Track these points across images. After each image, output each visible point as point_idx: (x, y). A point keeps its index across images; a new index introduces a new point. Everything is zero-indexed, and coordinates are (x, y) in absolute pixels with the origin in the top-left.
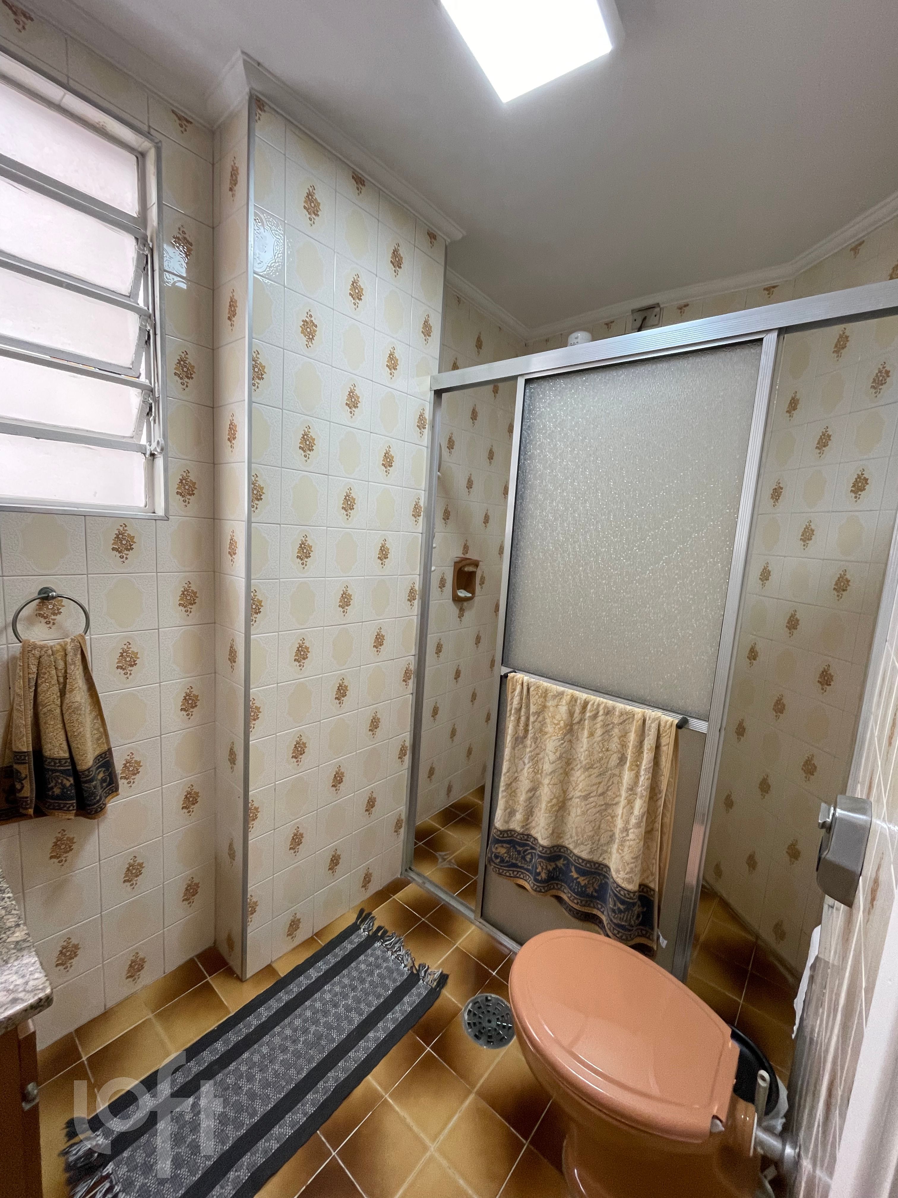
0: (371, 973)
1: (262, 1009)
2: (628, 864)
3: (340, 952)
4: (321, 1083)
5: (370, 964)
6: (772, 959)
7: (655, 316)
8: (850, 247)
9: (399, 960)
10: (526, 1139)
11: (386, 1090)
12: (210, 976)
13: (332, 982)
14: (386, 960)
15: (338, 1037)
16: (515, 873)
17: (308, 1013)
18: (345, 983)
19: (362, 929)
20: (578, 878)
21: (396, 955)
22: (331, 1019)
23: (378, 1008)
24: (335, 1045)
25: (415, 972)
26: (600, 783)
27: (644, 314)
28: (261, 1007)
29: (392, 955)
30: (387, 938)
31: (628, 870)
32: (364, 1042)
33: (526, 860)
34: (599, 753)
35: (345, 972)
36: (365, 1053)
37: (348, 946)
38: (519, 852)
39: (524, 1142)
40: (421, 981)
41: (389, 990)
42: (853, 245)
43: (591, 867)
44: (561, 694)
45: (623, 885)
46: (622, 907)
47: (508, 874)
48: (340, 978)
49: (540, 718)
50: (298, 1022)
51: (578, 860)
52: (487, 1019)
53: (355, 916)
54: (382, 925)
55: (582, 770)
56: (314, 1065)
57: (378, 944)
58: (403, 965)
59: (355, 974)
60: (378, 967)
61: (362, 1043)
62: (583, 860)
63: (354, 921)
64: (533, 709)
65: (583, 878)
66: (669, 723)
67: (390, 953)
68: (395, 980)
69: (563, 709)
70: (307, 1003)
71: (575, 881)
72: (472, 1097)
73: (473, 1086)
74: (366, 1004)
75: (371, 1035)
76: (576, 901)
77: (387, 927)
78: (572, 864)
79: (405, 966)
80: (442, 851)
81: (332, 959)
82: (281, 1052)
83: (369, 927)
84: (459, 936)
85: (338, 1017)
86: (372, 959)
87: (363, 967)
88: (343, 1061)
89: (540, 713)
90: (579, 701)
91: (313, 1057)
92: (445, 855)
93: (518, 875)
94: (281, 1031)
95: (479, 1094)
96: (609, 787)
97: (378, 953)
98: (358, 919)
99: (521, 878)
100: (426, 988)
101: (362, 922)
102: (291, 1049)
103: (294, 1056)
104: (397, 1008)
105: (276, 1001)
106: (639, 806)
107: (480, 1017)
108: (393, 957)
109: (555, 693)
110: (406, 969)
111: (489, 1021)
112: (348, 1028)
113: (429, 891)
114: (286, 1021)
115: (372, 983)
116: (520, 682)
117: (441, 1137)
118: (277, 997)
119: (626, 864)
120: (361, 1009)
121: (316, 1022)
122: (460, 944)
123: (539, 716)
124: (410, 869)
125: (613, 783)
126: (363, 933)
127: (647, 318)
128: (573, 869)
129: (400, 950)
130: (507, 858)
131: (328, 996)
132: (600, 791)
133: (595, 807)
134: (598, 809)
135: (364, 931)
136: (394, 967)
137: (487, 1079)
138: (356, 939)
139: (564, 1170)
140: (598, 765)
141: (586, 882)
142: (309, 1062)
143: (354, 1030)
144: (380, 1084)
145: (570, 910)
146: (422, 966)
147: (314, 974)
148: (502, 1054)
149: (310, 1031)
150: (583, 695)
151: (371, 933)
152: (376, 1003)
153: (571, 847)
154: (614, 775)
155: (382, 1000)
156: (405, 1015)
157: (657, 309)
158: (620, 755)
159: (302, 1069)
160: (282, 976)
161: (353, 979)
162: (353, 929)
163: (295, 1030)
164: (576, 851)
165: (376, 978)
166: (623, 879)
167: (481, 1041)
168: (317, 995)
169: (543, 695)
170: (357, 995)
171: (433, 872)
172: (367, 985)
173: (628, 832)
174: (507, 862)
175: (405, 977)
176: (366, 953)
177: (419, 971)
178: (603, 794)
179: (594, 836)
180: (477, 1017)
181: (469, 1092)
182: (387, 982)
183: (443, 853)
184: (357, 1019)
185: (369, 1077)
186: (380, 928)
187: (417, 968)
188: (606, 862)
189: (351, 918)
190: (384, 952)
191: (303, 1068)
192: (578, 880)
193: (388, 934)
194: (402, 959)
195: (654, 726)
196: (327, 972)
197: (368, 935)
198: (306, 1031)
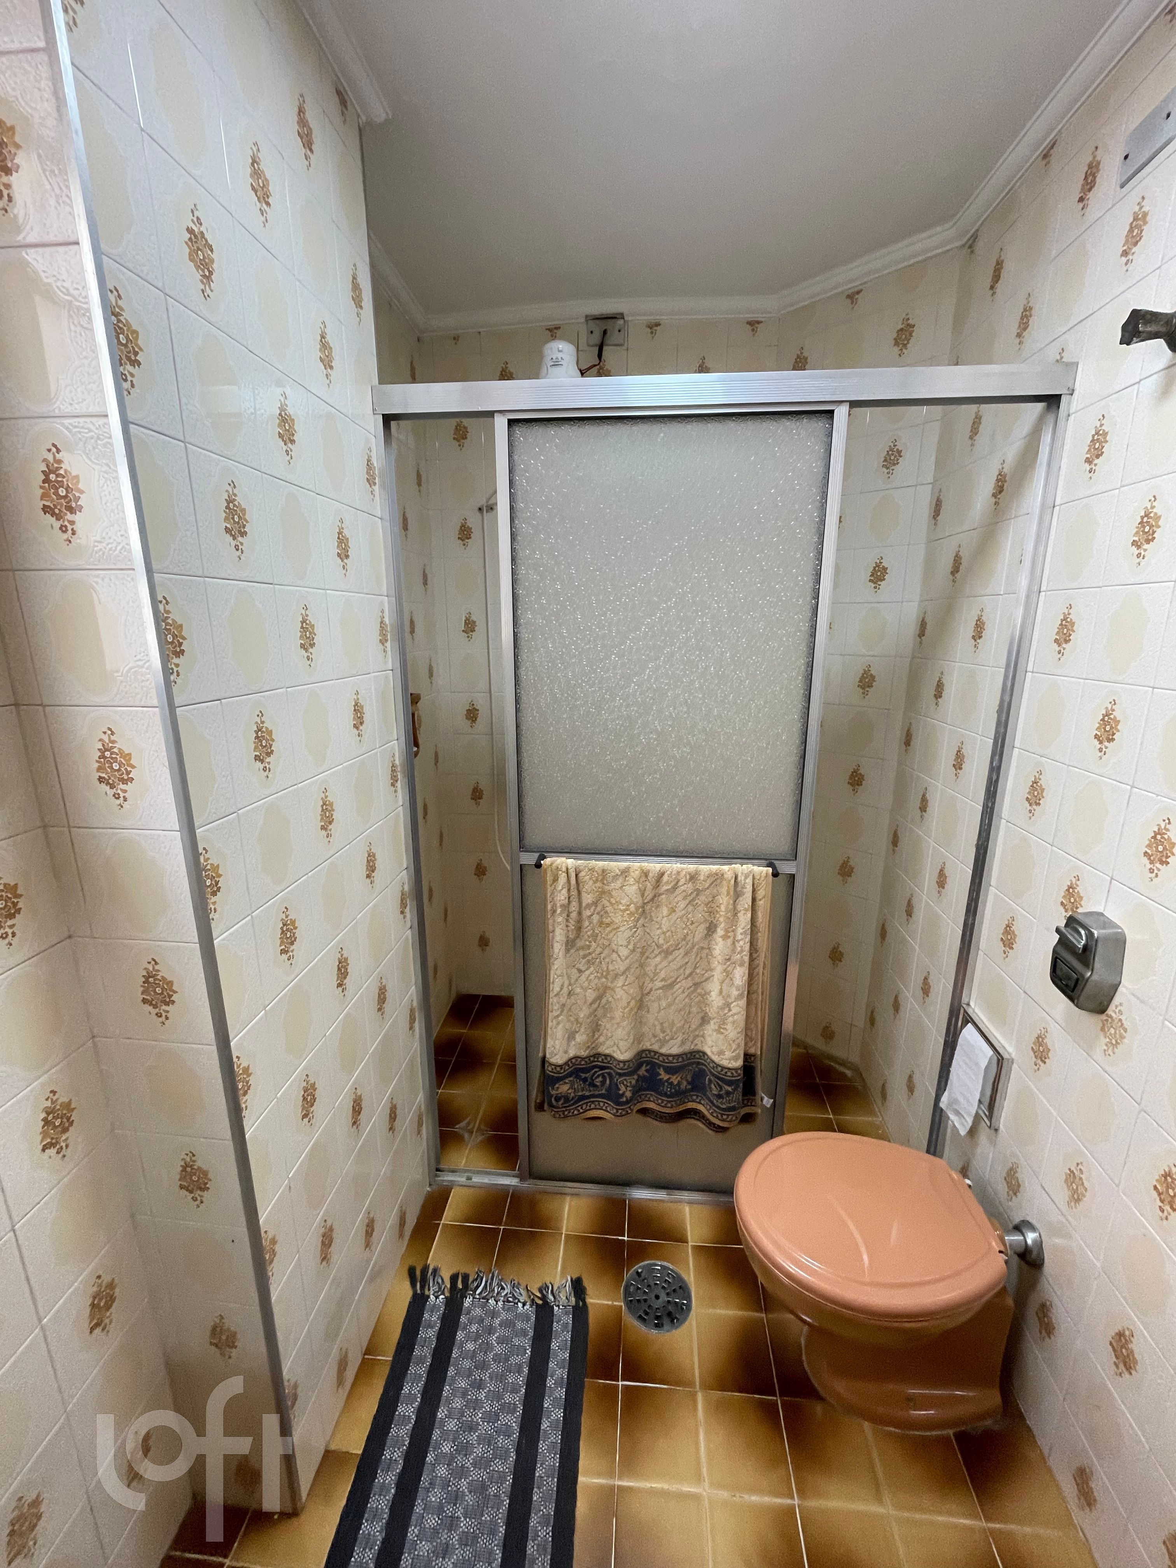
0: (488, 1347)
1: (365, 1528)
2: (734, 1041)
3: (423, 1352)
4: (530, 1544)
5: (478, 1336)
6: (827, 1062)
7: (619, 331)
8: (847, 293)
9: (510, 1302)
10: (775, 1395)
11: (611, 1475)
12: (226, 1557)
13: (443, 1399)
14: (494, 1314)
15: (505, 1467)
16: (584, 1107)
17: (442, 1471)
18: (461, 1387)
19: (432, 1296)
20: (669, 1079)
21: (502, 1299)
22: (478, 1451)
23: (529, 1385)
24: (510, 1478)
25: (540, 1302)
26: (687, 963)
27: (603, 325)
28: (362, 1523)
29: (497, 1302)
30: (475, 1284)
31: (734, 1046)
32: (544, 1442)
33: (595, 1086)
34: (683, 929)
35: (451, 1371)
36: (555, 1455)
37: (429, 1334)
38: (585, 1080)
39: (775, 1398)
40: (556, 1308)
41: (526, 1350)
42: (850, 291)
43: (683, 1061)
44: (625, 872)
45: (730, 1066)
46: (730, 1089)
47: (576, 1112)
48: (450, 1386)
49: (599, 908)
50: (434, 1498)
51: (668, 1059)
52: (653, 1296)
53: (407, 1284)
54: (454, 1271)
55: (663, 955)
56: (502, 1530)
57: (467, 1302)
58: (520, 1305)
59: (467, 1364)
60: (490, 1330)
61: (543, 1446)
62: (674, 1056)
63: (410, 1293)
64: (587, 899)
65: (675, 1077)
66: (764, 874)
67: (492, 1302)
68: (524, 1333)
69: (632, 890)
70: (430, 1458)
71: (666, 1084)
72: (700, 1397)
73: (691, 1384)
74: (512, 1392)
75: (545, 1425)
76: (669, 1105)
77: (463, 1270)
78: (660, 1066)
79: (524, 1304)
80: (459, 1123)
81: (419, 1371)
82: (444, 1558)
83: (440, 1288)
84: (559, 1220)
85: (487, 1440)
86: (474, 1328)
87: (470, 1346)
88: (535, 1489)
89: (597, 901)
90: (650, 874)
91: (494, 1523)
92: (468, 1124)
93: (588, 1108)
94: (419, 1531)
95: (705, 1387)
96: (696, 964)
97: (478, 1312)
98: (413, 1284)
99: (593, 1109)
100: (567, 1313)
101: (422, 1287)
102: (455, 1541)
103: (466, 1545)
104: (551, 1365)
105: (380, 1495)
106: (740, 975)
107: (645, 1300)
108: (500, 1304)
109: (618, 871)
110: (527, 1307)
111: (657, 1297)
112: (508, 1443)
113: (482, 1187)
114: (418, 1509)
115: (497, 1358)
116: (564, 869)
117: (704, 1470)
118: (376, 1489)
119: (731, 1042)
120: (509, 1403)
121: (462, 1472)
122: (566, 1231)
123: (596, 906)
124: (438, 1170)
125: (701, 958)
126: (436, 1301)
127: (609, 332)
128: (661, 1071)
129: (503, 1288)
130: (572, 1095)
131: (452, 1425)
132: (688, 972)
133: (683, 992)
134: (686, 994)
135: (437, 1297)
136: (510, 1316)
137: (700, 1363)
138: (433, 1318)
139: (822, 1392)
140: (684, 942)
141: (679, 1078)
142: (493, 1532)
143: (520, 1436)
144: (599, 1475)
145: (661, 1117)
146: (543, 1289)
147: (407, 1410)
148: (694, 1323)
149: (463, 1492)
150: (654, 865)
151: (447, 1294)
152: (521, 1380)
153: (655, 1047)
154: (703, 948)
155: (526, 1370)
156: (567, 1366)
157: (621, 322)
158: (708, 925)
159: (491, 1552)
160: (360, 1452)
161: (470, 1373)
162: (418, 1303)
163: (440, 1509)
164: (663, 1051)
165: (498, 1349)
166: (730, 1060)
167: (666, 1327)
168: (436, 1434)
169: (600, 878)
170: (490, 1390)
171: (467, 1157)
172: (494, 1366)
173: (730, 1008)
174: (573, 1098)
175: (533, 1318)
176: (461, 1325)
177: (544, 1298)
178: (690, 974)
179: (684, 1025)
180: (642, 1302)
181: (693, 1396)
182: (516, 1341)
183: (463, 1124)
184: (513, 1421)
185: (581, 1479)
186: (454, 1278)
187: (539, 1295)
188: (699, 1047)
189: (405, 1293)
190: (483, 1306)
191: (492, 1549)
192: (671, 1080)
193: (471, 1280)
194: (514, 1297)
195: (749, 881)
196: (425, 1393)
197: (446, 1298)
198: (456, 1498)
